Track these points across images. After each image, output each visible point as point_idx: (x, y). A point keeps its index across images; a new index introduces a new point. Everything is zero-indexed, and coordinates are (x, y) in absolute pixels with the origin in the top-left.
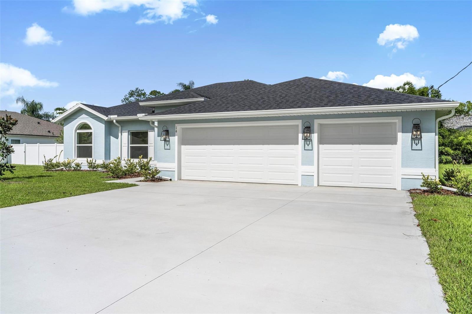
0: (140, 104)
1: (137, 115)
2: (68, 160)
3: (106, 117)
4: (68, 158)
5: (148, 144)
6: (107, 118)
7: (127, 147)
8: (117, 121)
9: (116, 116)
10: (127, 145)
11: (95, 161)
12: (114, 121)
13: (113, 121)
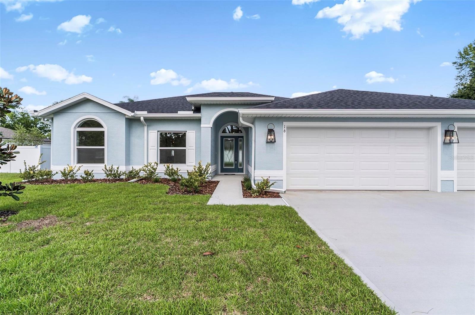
0: (187, 99)
1: (177, 113)
2: (68, 166)
3: (131, 112)
4: (68, 165)
5: (185, 147)
6: (133, 114)
7: (156, 150)
8: (146, 119)
9: (146, 112)
10: (156, 148)
11: (118, 168)
12: (142, 119)
13: (140, 119)
